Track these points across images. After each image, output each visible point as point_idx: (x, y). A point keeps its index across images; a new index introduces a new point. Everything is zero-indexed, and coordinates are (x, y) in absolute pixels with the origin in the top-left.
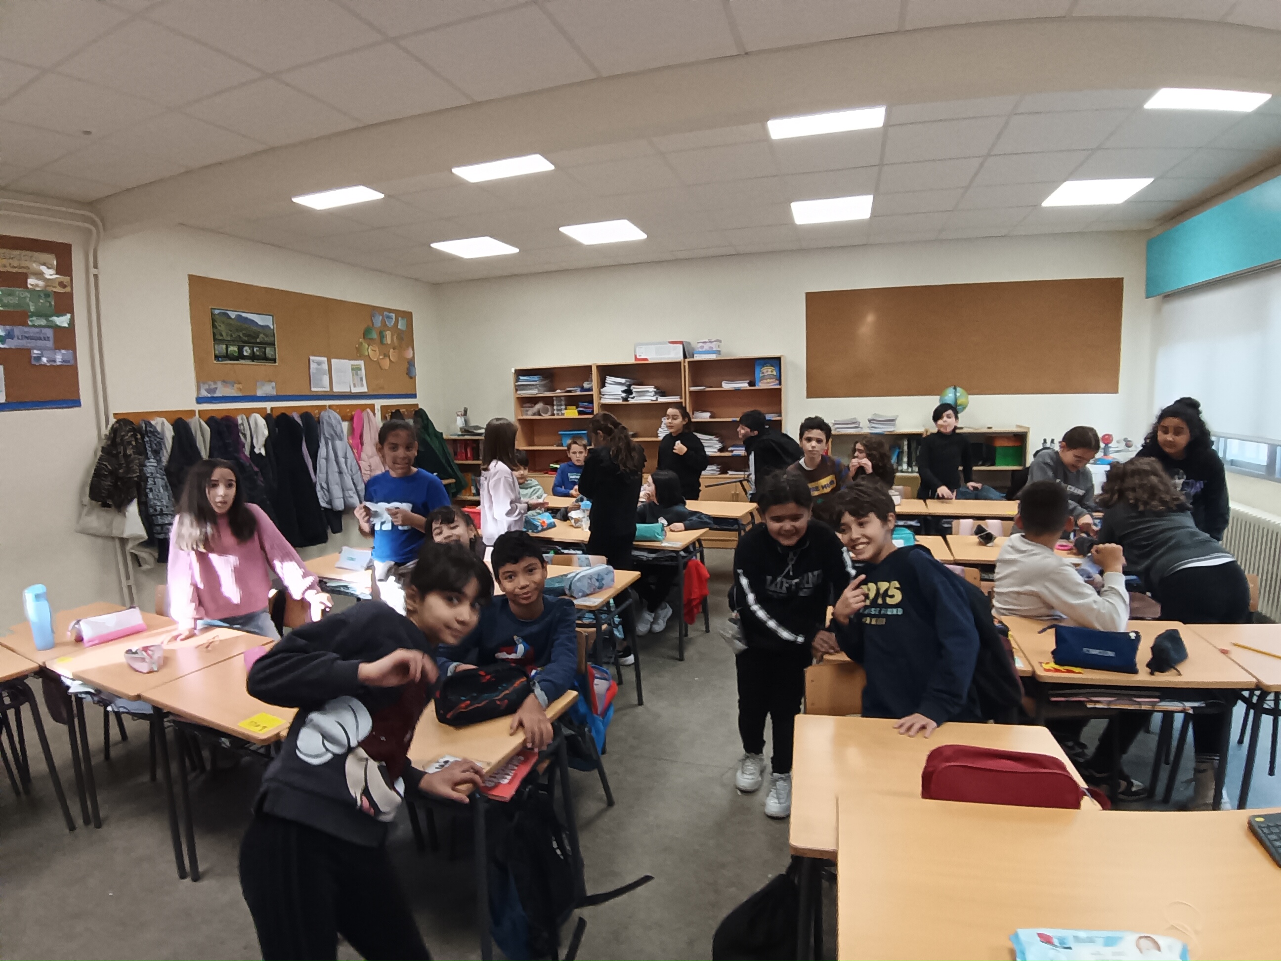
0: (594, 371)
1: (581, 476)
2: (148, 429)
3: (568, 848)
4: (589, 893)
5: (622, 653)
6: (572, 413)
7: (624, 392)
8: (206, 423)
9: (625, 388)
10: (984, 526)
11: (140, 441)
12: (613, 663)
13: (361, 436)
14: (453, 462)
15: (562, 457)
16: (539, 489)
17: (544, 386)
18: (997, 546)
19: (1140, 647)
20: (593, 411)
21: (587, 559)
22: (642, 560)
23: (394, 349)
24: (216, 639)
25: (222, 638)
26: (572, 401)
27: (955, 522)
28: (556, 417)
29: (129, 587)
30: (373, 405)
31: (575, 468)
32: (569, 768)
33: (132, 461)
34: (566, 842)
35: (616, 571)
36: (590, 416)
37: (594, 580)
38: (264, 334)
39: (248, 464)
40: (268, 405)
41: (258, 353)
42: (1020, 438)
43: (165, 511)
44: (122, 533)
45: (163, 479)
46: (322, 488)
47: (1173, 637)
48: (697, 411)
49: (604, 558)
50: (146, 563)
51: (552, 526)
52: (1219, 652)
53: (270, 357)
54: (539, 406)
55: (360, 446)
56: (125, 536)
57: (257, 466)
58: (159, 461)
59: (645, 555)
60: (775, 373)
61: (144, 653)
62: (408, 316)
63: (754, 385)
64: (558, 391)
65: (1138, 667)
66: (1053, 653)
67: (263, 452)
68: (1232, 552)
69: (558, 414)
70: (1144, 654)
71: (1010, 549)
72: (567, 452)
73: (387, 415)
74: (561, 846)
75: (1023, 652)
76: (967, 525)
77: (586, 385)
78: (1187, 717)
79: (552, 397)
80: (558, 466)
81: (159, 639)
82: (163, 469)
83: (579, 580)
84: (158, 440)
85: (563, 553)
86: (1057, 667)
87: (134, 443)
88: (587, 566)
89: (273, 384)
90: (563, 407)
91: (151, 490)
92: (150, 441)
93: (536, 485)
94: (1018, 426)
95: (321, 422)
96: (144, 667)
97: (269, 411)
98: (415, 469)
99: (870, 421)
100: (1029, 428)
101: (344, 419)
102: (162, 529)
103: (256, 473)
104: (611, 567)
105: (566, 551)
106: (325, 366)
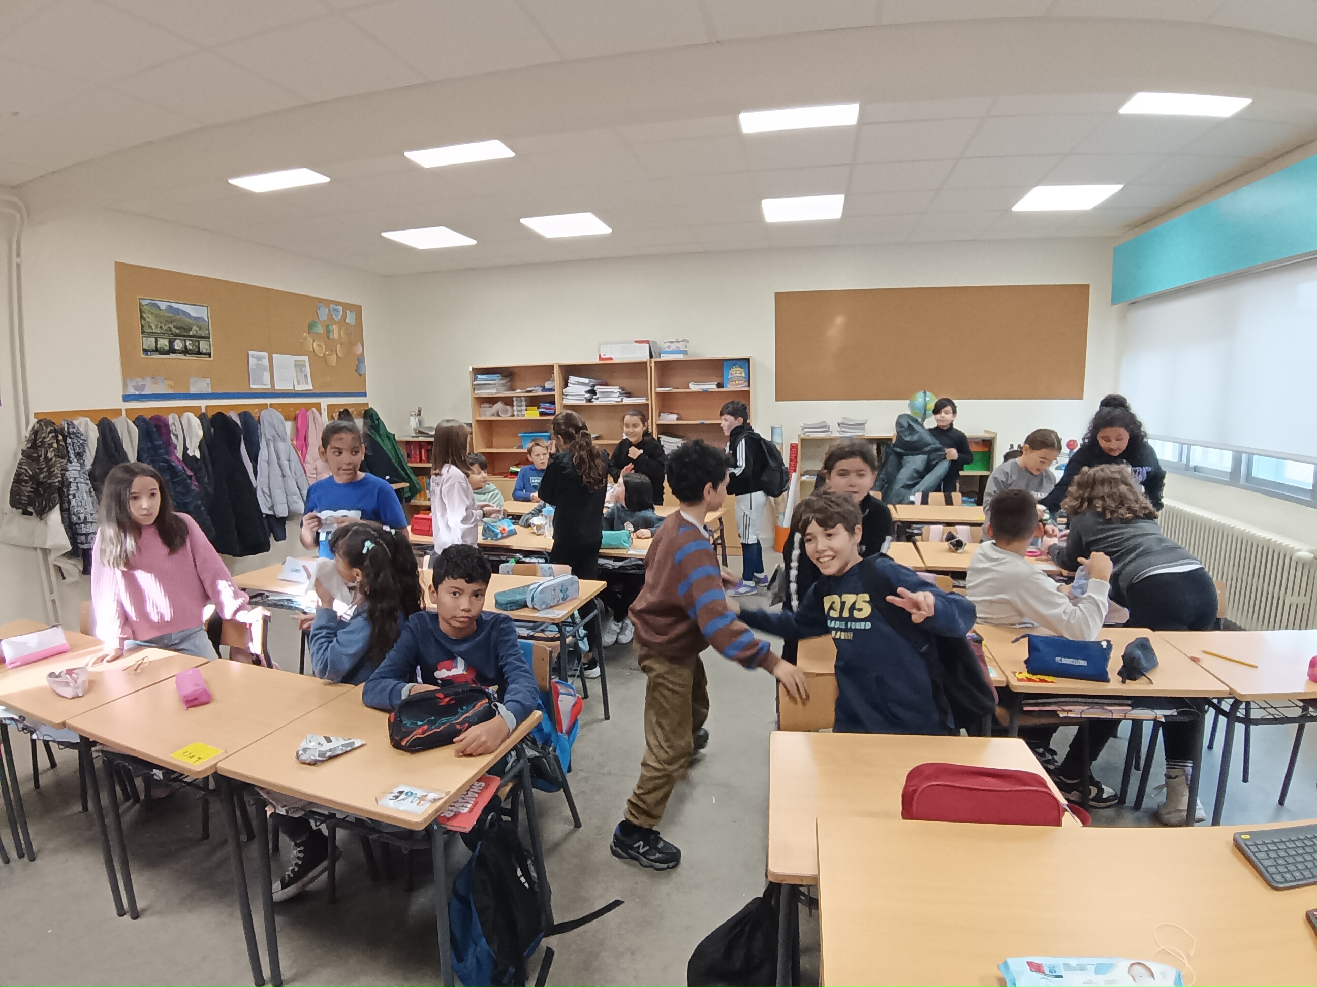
0: (556, 370)
1: (542, 481)
2: (71, 430)
3: (534, 874)
4: (557, 920)
5: (587, 666)
6: (533, 414)
7: (588, 392)
8: (134, 422)
9: (589, 388)
10: (954, 534)
11: (62, 443)
12: (578, 676)
13: (306, 437)
14: (406, 464)
15: (523, 460)
16: (498, 494)
17: (504, 385)
18: (967, 553)
19: (1112, 655)
20: (555, 412)
21: (550, 568)
22: (608, 569)
23: (341, 344)
24: (146, 660)
25: (152, 658)
26: (533, 401)
27: (925, 528)
28: (515, 418)
29: (53, 601)
30: (319, 404)
31: (537, 472)
32: (534, 790)
33: (54, 465)
34: (532, 868)
35: (580, 581)
36: (552, 418)
37: (558, 591)
38: (197, 326)
39: (180, 467)
40: (203, 404)
41: (191, 347)
42: (988, 444)
43: (90, 519)
44: (45, 543)
45: (87, 484)
46: (263, 492)
47: (1143, 645)
48: (663, 412)
49: (568, 568)
50: (70, 575)
51: (512, 533)
52: (1190, 660)
53: (204, 351)
54: (499, 406)
55: (304, 448)
56: (47, 546)
57: (191, 470)
58: (82, 465)
59: (610, 563)
60: (743, 375)
61: (67, 676)
62: (357, 309)
63: (722, 387)
64: (518, 391)
65: (1110, 676)
66: (1026, 662)
67: (198, 455)
68: (1199, 558)
69: (518, 415)
70: (1115, 663)
71: (981, 557)
72: (528, 456)
73: (334, 415)
74: (526, 873)
75: (996, 662)
76: (937, 531)
77: (548, 385)
78: (1157, 723)
79: (512, 397)
80: (518, 470)
81: (82, 661)
82: (87, 473)
83: (542, 591)
84: (81, 442)
85: (524, 562)
86: (1030, 676)
87: (55, 445)
88: (550, 575)
89: (208, 380)
90: (524, 408)
91: (74, 496)
92: (73, 443)
93: (494, 490)
94: (986, 431)
95: (261, 423)
96: (68, 692)
97: (203, 411)
98: (361, 475)
99: (839, 425)
100: (996, 434)
101: (287, 419)
102: (86, 538)
103: (190, 477)
104: (576, 577)
105: (527, 560)
106: (266, 362)
